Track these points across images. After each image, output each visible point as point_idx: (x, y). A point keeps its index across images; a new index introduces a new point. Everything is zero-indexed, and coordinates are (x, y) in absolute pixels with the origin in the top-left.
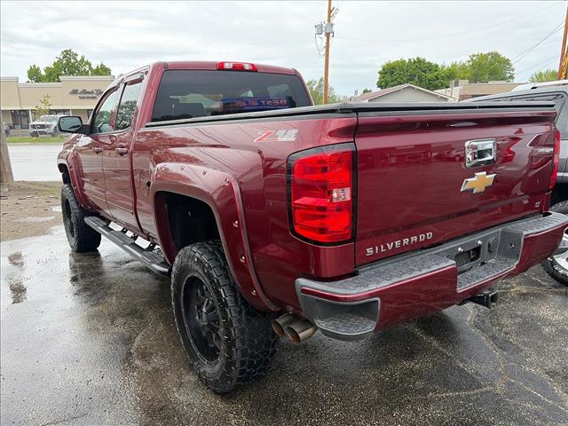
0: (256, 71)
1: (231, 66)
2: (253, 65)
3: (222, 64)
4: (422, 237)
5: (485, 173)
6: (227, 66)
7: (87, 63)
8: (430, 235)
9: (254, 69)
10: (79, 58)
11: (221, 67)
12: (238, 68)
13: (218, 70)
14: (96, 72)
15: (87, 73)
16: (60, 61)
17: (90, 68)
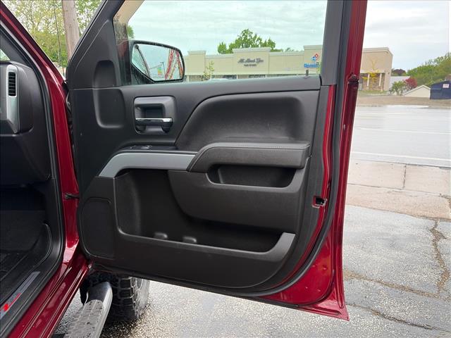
7: (259, 39)
10: (253, 36)
14: (264, 45)
15: (258, 46)
16: (240, 39)
17: (260, 43)
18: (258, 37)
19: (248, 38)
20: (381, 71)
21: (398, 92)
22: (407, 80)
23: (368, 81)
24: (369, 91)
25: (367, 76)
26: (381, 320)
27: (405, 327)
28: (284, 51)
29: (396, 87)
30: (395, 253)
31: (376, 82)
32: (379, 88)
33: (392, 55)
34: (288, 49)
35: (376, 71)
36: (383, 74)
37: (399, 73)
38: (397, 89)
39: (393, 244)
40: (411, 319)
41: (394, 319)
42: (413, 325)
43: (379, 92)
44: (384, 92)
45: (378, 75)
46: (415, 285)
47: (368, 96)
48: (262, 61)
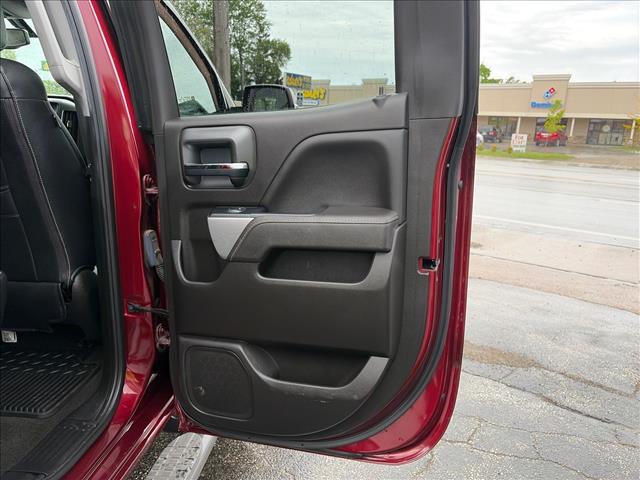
23: (633, 130)
24: (633, 147)
25: (631, 124)
26: (552, 406)
27: (579, 416)
28: (504, 81)
30: (593, 350)
34: (511, 78)
39: (596, 340)
40: (589, 412)
41: (568, 408)
42: (588, 416)
46: (607, 383)
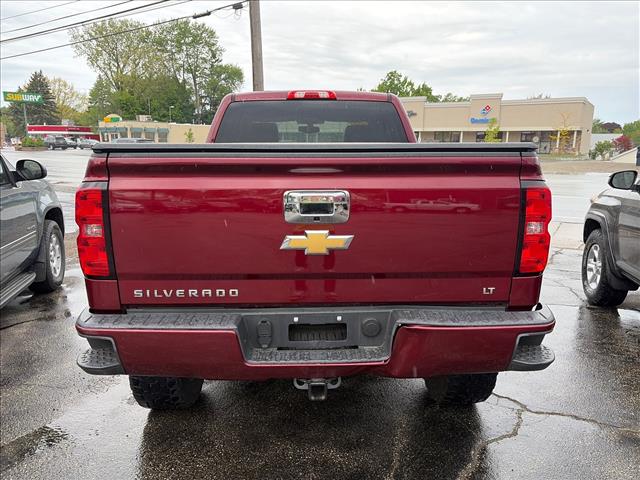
0: (335, 99)
1: (302, 95)
2: (330, 93)
3: (293, 93)
4: (221, 292)
5: (327, 232)
6: (297, 95)
7: (410, 84)
8: (234, 292)
9: (332, 97)
10: (402, 80)
11: (291, 97)
12: (312, 97)
13: (288, 99)
14: (417, 93)
15: (408, 94)
16: (385, 83)
17: (412, 89)
18: (408, 80)
19: (396, 82)
20: (576, 128)
21: (603, 156)
22: (618, 140)
23: (557, 142)
24: (559, 155)
25: (556, 135)
28: (443, 97)
29: (601, 149)
31: (569, 143)
32: (573, 150)
33: (593, 106)
35: (569, 129)
36: (579, 132)
37: (611, 128)
38: (601, 152)
43: (573, 156)
44: (580, 155)
45: (571, 133)
47: (555, 161)
48: (415, 114)
